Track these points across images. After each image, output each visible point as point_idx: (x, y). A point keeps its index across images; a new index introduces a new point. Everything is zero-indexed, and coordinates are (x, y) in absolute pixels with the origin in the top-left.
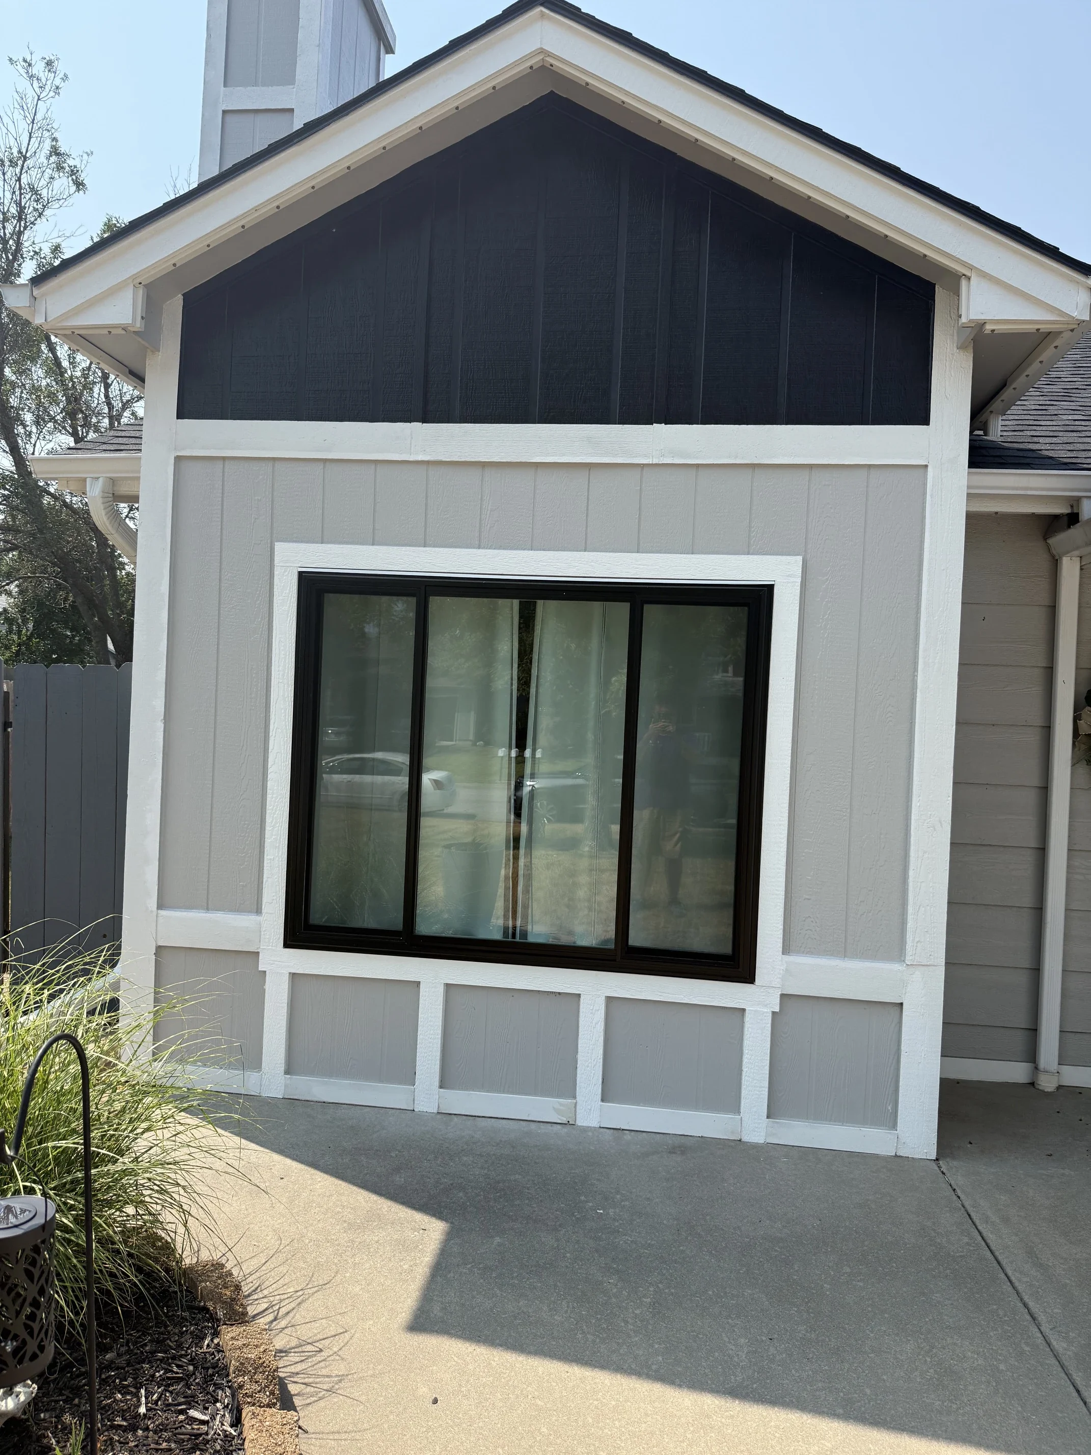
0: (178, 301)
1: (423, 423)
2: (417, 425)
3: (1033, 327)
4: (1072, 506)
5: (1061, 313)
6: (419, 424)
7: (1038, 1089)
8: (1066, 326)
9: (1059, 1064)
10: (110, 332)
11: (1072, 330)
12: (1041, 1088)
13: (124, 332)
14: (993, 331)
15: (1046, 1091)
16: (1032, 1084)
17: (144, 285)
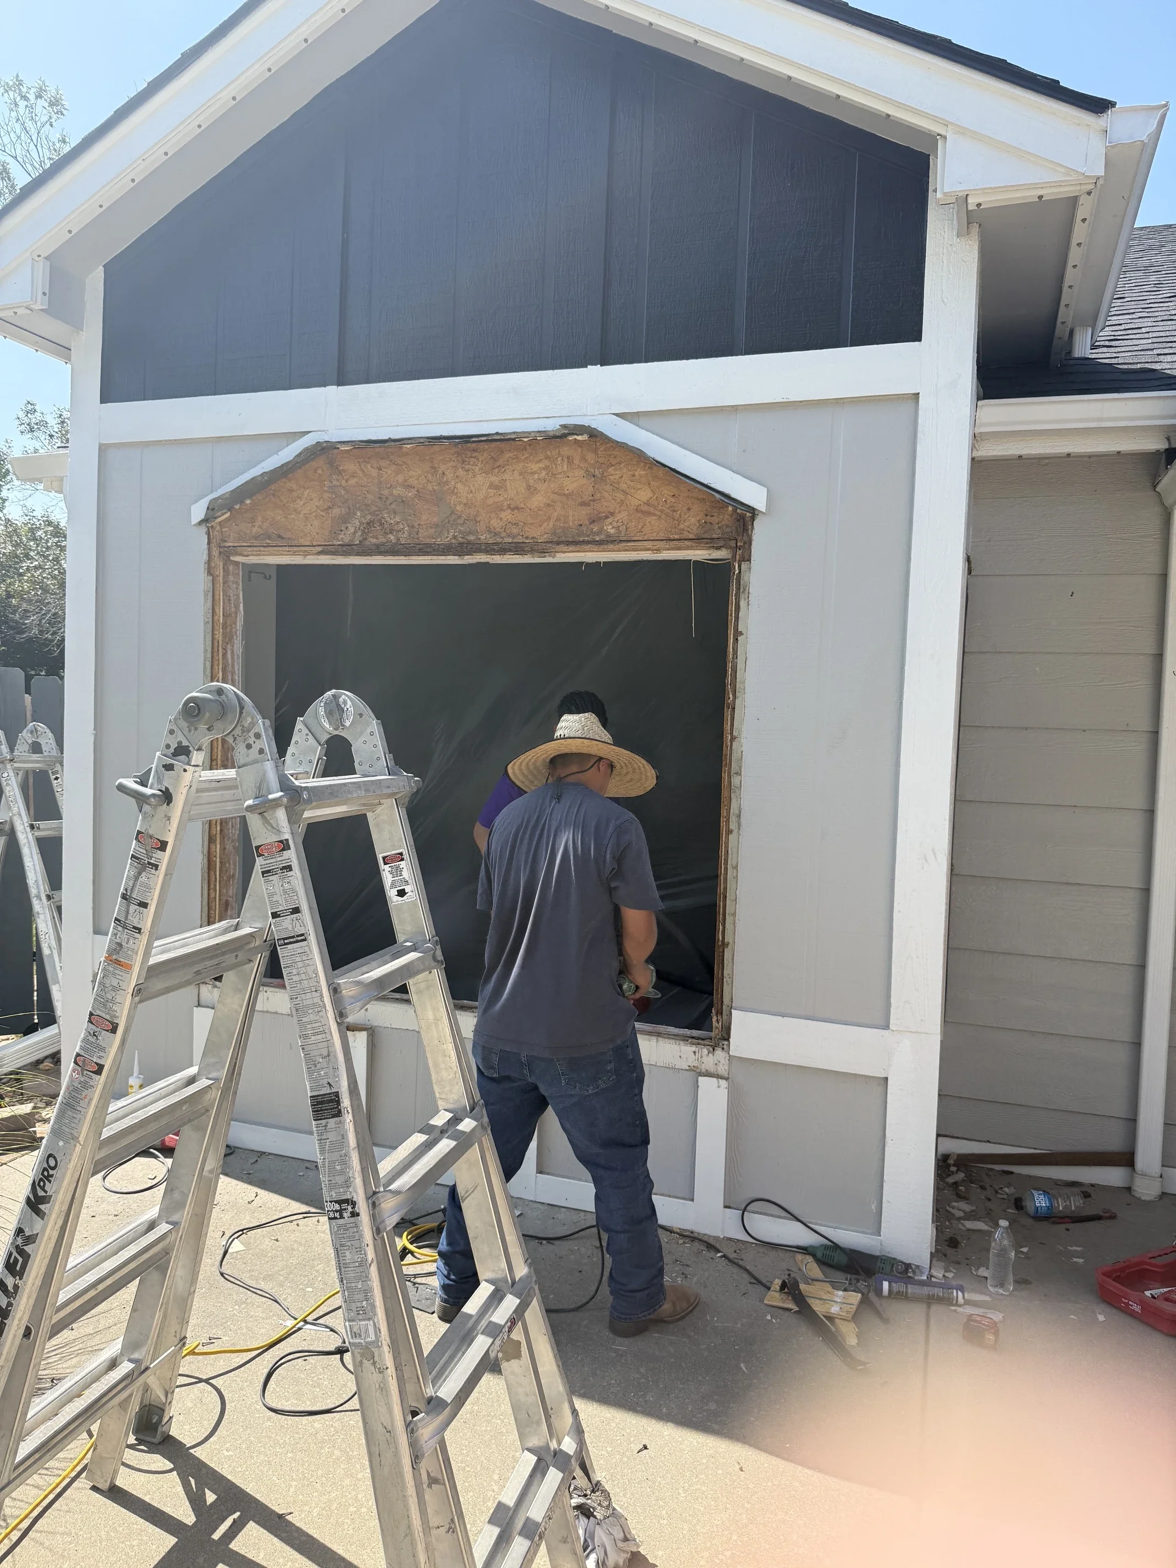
0: (99, 273)
1: (338, 385)
2: (332, 389)
3: (1032, 195)
4: (1168, 439)
5: (1070, 170)
6: (334, 387)
7: (1134, 1196)
8: (1078, 188)
9: (1163, 1166)
10: (15, 313)
11: (1089, 193)
12: (1137, 1195)
13: (29, 312)
14: (979, 205)
15: (1143, 1199)
16: (1129, 1189)
17: (46, 258)
